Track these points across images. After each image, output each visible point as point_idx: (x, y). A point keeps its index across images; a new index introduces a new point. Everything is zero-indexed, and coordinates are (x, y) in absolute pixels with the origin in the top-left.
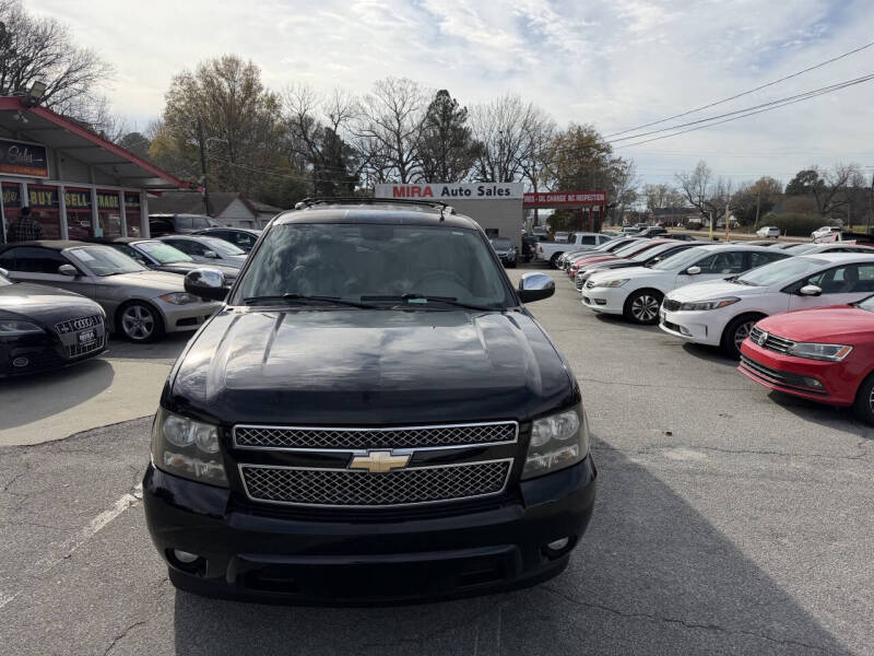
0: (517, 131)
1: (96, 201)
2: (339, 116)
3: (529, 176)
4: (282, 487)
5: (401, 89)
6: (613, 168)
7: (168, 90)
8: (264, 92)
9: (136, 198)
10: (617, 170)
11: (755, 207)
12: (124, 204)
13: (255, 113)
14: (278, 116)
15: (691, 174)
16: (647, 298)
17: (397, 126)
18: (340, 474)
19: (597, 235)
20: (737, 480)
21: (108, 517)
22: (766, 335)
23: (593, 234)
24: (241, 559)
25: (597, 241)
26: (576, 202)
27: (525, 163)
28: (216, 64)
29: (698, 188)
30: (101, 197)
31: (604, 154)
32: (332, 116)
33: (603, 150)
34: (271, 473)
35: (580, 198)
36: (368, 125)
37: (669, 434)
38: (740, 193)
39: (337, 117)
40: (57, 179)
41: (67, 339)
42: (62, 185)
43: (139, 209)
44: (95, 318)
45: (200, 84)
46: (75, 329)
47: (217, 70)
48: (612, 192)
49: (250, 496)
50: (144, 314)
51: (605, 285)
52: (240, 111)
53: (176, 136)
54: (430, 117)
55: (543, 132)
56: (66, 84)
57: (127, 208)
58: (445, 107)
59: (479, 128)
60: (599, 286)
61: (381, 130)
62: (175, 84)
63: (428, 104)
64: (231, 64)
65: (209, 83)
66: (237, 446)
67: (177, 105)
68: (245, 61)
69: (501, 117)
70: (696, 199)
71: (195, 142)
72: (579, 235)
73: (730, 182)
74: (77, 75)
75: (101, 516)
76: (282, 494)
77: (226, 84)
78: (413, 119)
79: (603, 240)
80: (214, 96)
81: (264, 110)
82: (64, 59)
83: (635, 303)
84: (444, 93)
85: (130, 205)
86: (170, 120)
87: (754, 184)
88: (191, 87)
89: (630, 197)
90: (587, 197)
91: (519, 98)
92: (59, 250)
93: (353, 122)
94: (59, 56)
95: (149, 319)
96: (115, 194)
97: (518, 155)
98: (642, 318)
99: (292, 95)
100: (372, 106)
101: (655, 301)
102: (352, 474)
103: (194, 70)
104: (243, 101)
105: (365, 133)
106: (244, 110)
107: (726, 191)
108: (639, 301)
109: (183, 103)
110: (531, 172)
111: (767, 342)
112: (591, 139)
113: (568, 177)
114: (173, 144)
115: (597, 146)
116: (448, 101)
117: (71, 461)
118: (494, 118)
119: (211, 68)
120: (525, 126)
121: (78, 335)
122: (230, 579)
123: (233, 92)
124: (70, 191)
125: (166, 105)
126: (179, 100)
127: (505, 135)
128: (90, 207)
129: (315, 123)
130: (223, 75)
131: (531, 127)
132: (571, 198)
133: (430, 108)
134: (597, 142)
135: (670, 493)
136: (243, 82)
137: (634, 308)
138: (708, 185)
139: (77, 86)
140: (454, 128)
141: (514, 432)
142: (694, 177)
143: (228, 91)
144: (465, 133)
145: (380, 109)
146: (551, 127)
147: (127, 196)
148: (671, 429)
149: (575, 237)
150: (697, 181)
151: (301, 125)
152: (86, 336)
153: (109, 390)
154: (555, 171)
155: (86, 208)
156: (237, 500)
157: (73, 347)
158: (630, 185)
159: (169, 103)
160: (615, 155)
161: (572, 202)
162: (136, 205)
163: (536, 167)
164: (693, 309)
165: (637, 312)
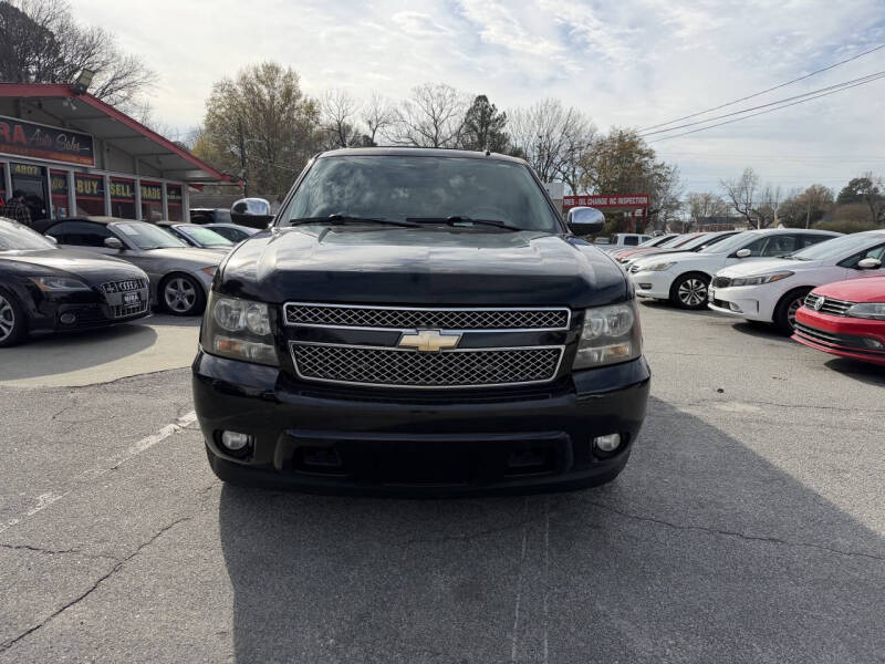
0: (557, 136)
1: (140, 193)
2: (376, 122)
3: (569, 183)
4: (332, 365)
5: (439, 95)
6: (656, 174)
7: (209, 97)
8: (303, 99)
9: (178, 190)
10: (660, 175)
11: (805, 216)
12: (166, 197)
13: (294, 120)
14: (317, 123)
15: (737, 181)
16: (694, 281)
17: (434, 132)
18: (389, 353)
19: (640, 236)
20: (794, 427)
21: (153, 440)
22: (823, 299)
23: (635, 235)
24: (290, 436)
25: (640, 240)
26: (618, 206)
27: (564, 168)
28: (256, 70)
29: (744, 196)
30: (145, 188)
31: (646, 159)
32: (370, 123)
33: (646, 155)
34: (321, 350)
35: (621, 201)
36: (406, 131)
37: (721, 391)
38: (789, 201)
39: (374, 123)
40: (103, 168)
41: (113, 299)
42: (108, 175)
43: (180, 202)
44: (139, 281)
45: (240, 90)
46: (120, 290)
47: (257, 77)
48: (655, 197)
49: (300, 375)
50: (186, 286)
51: (651, 269)
52: (279, 118)
53: (217, 142)
54: (468, 123)
55: (583, 137)
56: (111, 91)
57: (169, 200)
58: (484, 113)
59: (518, 133)
60: (645, 270)
61: (418, 136)
62: (216, 91)
63: (466, 109)
64: (272, 70)
65: (250, 91)
66: (287, 323)
67: (218, 112)
68: (285, 68)
69: (541, 122)
70: (742, 207)
71: (235, 149)
72: (621, 236)
73: (778, 189)
74: (122, 82)
75: (146, 439)
76: (332, 372)
77: (265, 91)
78: (451, 125)
79: (646, 239)
80: (254, 103)
81: (303, 116)
82: (110, 66)
83: (682, 287)
84: (483, 98)
85: (173, 197)
86: (211, 127)
87: (803, 192)
88: (232, 94)
89: (674, 205)
90: (629, 200)
91: (559, 102)
92: (105, 224)
93: (390, 129)
94: (105, 64)
95: (191, 291)
96: (158, 186)
97: (557, 160)
98: (689, 303)
99: (332, 103)
100: (409, 112)
101: (702, 285)
102: (400, 353)
103: (234, 78)
104: (283, 107)
105: (403, 140)
106: (283, 116)
107: (774, 199)
108: (686, 286)
109: (223, 110)
110: (571, 178)
111: (824, 306)
112: (633, 144)
113: (609, 182)
114: (213, 149)
115: (640, 152)
116: (487, 107)
117: (117, 399)
118: (533, 122)
119: (251, 75)
120: (565, 132)
121: (123, 296)
122: (278, 465)
123: (272, 98)
124: (115, 181)
125: (207, 112)
126: (219, 107)
127: (544, 139)
128: (134, 198)
129: (353, 130)
130: (263, 82)
131: (572, 132)
132: (612, 201)
133: (469, 113)
134: (640, 147)
135: (723, 436)
136: (283, 89)
137: (680, 293)
138: (755, 192)
139: (121, 93)
140: (492, 134)
141: (566, 319)
142: (740, 184)
143: (267, 98)
144: (504, 139)
145: (418, 116)
146: (593, 131)
147: (170, 188)
148: (723, 388)
149: (617, 238)
150: (743, 188)
151: (339, 131)
152: (131, 298)
153: (153, 347)
154: (596, 177)
155: (129, 198)
156: (287, 379)
157: (118, 307)
158: (673, 191)
159: (210, 110)
160: (658, 161)
161: (613, 206)
162: (179, 198)
163: (576, 173)
164: (744, 284)
165: (684, 296)
